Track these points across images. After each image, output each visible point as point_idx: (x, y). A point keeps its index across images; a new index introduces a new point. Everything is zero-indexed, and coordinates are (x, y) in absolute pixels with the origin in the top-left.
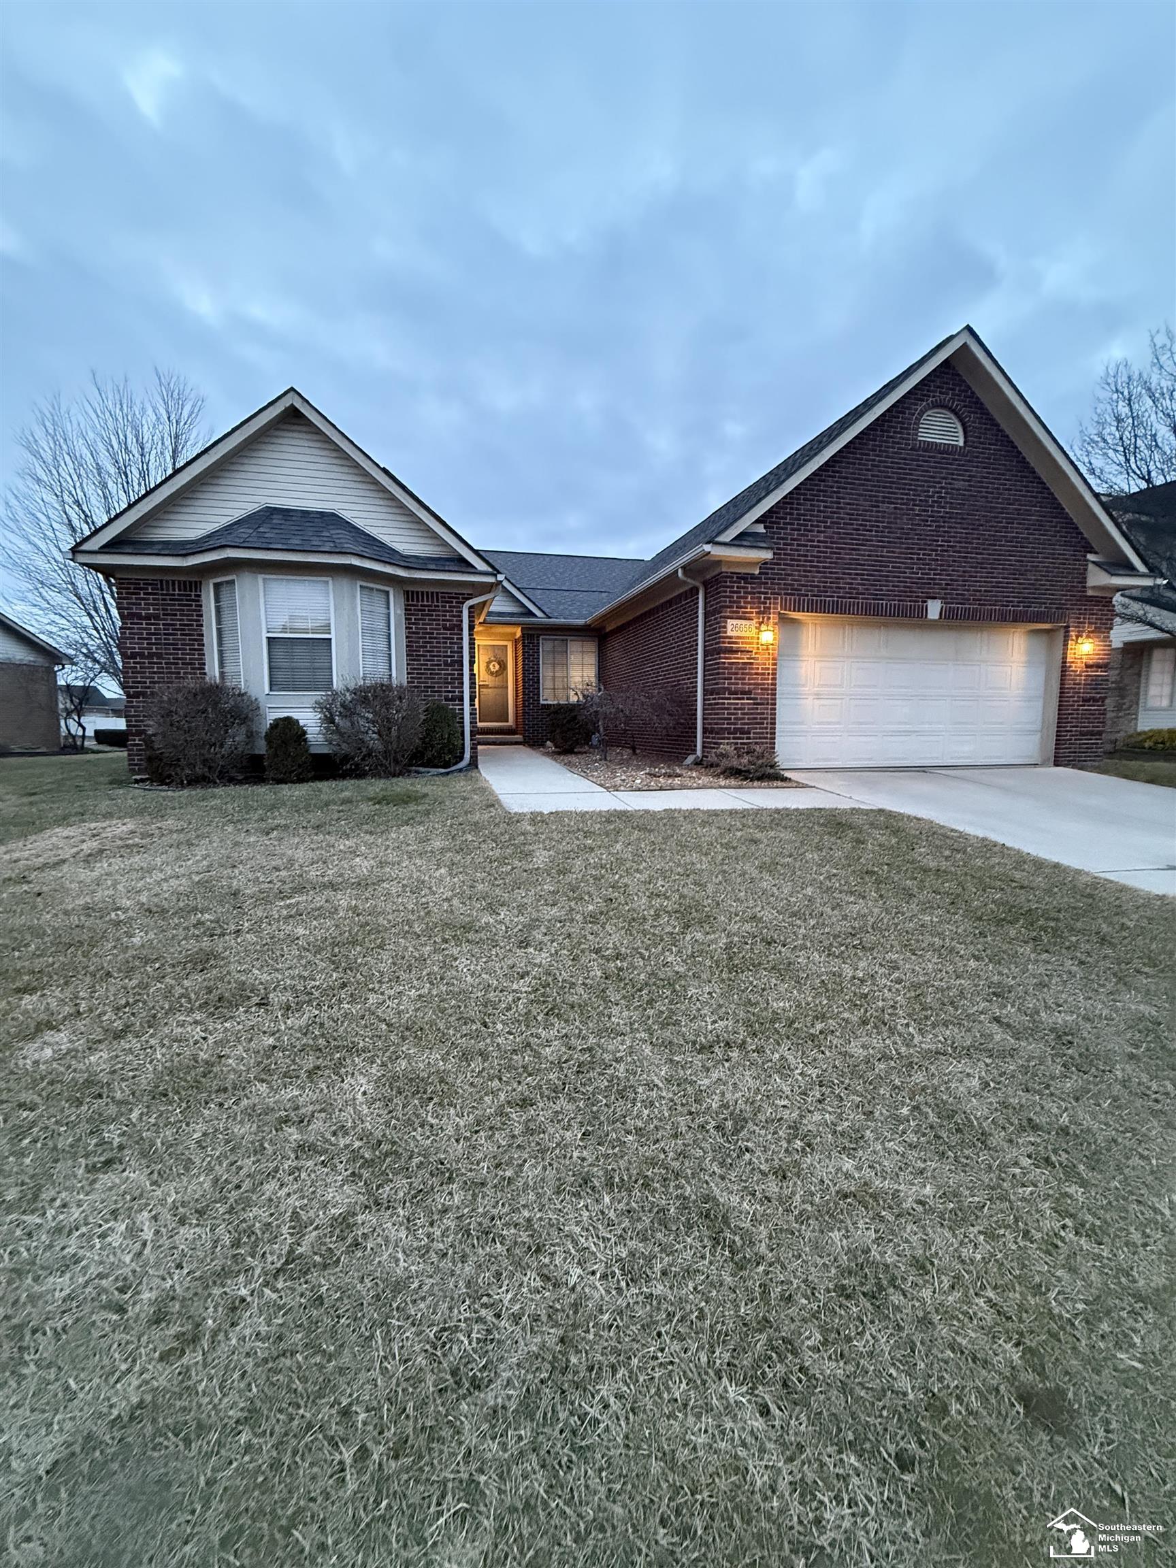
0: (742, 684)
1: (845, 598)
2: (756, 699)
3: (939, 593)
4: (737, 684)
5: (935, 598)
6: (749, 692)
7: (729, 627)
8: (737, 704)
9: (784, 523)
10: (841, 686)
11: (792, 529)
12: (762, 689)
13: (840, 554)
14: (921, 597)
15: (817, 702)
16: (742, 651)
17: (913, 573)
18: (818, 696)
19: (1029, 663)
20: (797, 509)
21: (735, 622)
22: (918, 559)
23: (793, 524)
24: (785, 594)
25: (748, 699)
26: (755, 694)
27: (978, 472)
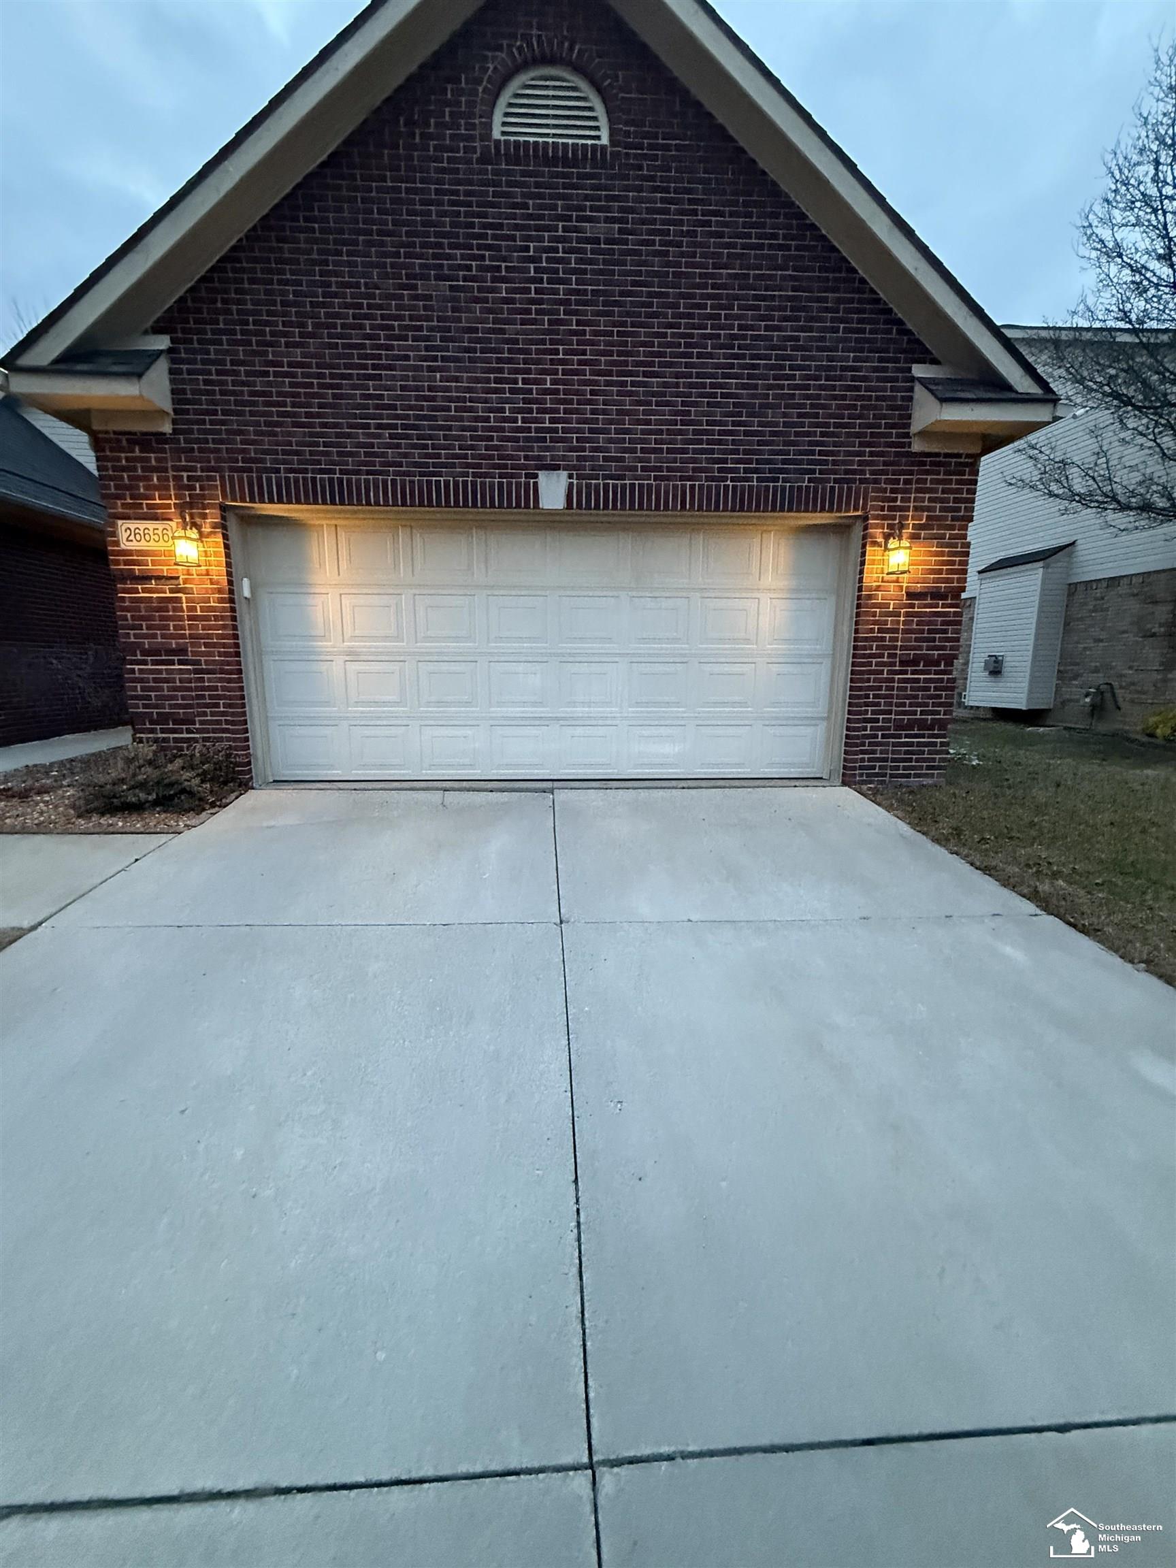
0: (163, 636)
1: (358, 472)
2: (198, 663)
3: (564, 458)
4: (154, 636)
5: (556, 468)
6: (182, 651)
7: (123, 535)
8: (160, 672)
9: (214, 332)
10: (398, 638)
11: (232, 342)
12: (206, 645)
13: (339, 387)
14: (525, 467)
15: (353, 667)
16: (158, 578)
17: (505, 420)
18: (353, 656)
19: (796, 593)
20: (239, 302)
21: (133, 525)
22: (512, 391)
23: (233, 332)
24: (232, 469)
25: (181, 662)
26: (194, 653)
27: (640, 200)
